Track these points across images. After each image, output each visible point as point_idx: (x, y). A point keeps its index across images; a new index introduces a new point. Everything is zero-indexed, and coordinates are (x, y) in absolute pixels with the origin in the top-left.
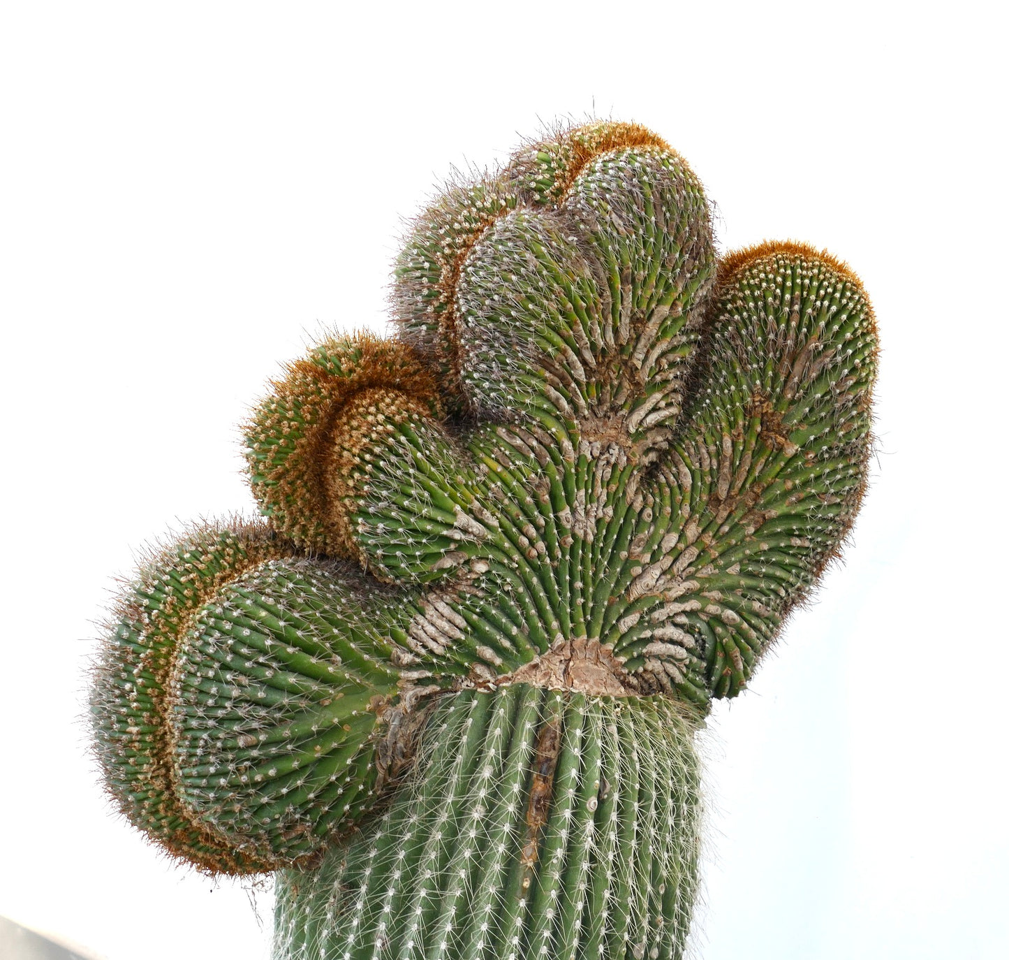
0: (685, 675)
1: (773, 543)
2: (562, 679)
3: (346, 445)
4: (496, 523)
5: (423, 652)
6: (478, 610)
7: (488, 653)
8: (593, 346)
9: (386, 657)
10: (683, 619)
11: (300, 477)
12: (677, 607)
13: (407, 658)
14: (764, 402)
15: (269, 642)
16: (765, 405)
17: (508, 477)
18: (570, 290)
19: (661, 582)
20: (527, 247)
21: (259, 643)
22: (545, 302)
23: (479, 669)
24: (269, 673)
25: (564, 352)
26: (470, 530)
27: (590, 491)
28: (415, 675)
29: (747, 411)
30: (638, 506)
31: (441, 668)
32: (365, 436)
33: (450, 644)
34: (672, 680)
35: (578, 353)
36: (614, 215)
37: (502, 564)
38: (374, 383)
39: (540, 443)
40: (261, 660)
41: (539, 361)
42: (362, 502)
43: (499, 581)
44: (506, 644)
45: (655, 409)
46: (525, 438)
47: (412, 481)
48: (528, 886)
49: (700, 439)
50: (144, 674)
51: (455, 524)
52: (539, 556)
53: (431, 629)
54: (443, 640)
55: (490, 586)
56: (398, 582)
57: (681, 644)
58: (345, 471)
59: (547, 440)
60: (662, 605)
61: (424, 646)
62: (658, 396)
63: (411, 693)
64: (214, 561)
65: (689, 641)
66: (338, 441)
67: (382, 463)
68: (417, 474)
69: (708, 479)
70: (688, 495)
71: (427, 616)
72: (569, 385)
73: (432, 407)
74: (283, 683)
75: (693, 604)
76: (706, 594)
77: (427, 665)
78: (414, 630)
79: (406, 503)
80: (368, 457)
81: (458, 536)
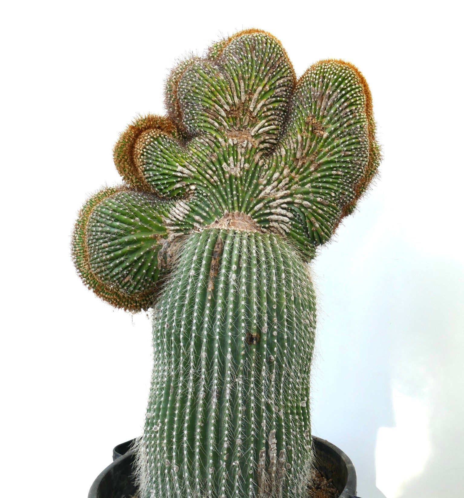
0: (290, 229)
1: (323, 173)
2: (227, 226)
3: (138, 148)
4: (195, 170)
5: (175, 219)
6: (194, 203)
7: (197, 218)
8: (228, 103)
9: (161, 222)
10: (284, 206)
11: (126, 160)
12: (282, 201)
13: (168, 221)
14: (313, 119)
15: (110, 212)
16: (313, 120)
17: (199, 153)
18: (213, 84)
19: (273, 191)
20: (196, 72)
21: (108, 213)
22: (203, 89)
23: (195, 224)
24: (110, 222)
25: (214, 106)
26: (184, 172)
27: (235, 157)
28: (172, 228)
29: (307, 124)
30: (260, 164)
31: (182, 225)
32: (143, 143)
33: (184, 215)
34: (285, 230)
35: (222, 107)
36: (234, 57)
37: (200, 185)
38: (149, 127)
39: (210, 140)
40: (108, 218)
41: (204, 110)
42: (144, 166)
43: (201, 192)
44: (205, 214)
45: (263, 126)
46: (204, 139)
47: (159, 156)
48: (210, 299)
49: (290, 138)
50: (80, 231)
51: (177, 170)
52: (215, 182)
53: (177, 211)
54: (181, 215)
55: (198, 194)
56: (164, 195)
57: (286, 216)
58: (139, 156)
59: (213, 139)
60: (274, 200)
61: (175, 217)
62: (264, 121)
63: (172, 235)
64: (104, 194)
65: (290, 215)
66: (136, 147)
67: (149, 151)
68: (161, 153)
69: (293, 152)
70: (283, 159)
71: (177, 207)
72: (218, 118)
73: (173, 135)
74: (115, 225)
75: (289, 199)
76: (295, 196)
77: (178, 225)
78: (171, 212)
79: (158, 164)
80: (144, 150)
81: (179, 174)
